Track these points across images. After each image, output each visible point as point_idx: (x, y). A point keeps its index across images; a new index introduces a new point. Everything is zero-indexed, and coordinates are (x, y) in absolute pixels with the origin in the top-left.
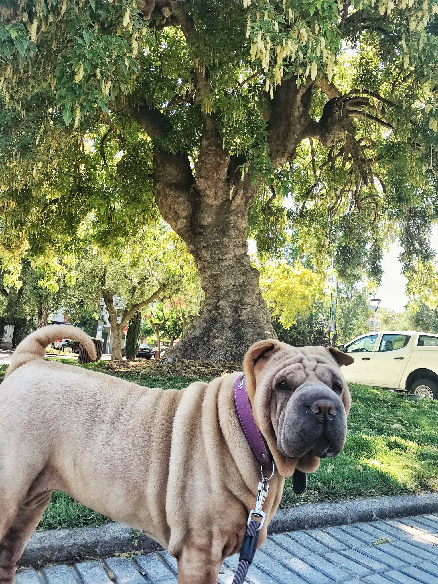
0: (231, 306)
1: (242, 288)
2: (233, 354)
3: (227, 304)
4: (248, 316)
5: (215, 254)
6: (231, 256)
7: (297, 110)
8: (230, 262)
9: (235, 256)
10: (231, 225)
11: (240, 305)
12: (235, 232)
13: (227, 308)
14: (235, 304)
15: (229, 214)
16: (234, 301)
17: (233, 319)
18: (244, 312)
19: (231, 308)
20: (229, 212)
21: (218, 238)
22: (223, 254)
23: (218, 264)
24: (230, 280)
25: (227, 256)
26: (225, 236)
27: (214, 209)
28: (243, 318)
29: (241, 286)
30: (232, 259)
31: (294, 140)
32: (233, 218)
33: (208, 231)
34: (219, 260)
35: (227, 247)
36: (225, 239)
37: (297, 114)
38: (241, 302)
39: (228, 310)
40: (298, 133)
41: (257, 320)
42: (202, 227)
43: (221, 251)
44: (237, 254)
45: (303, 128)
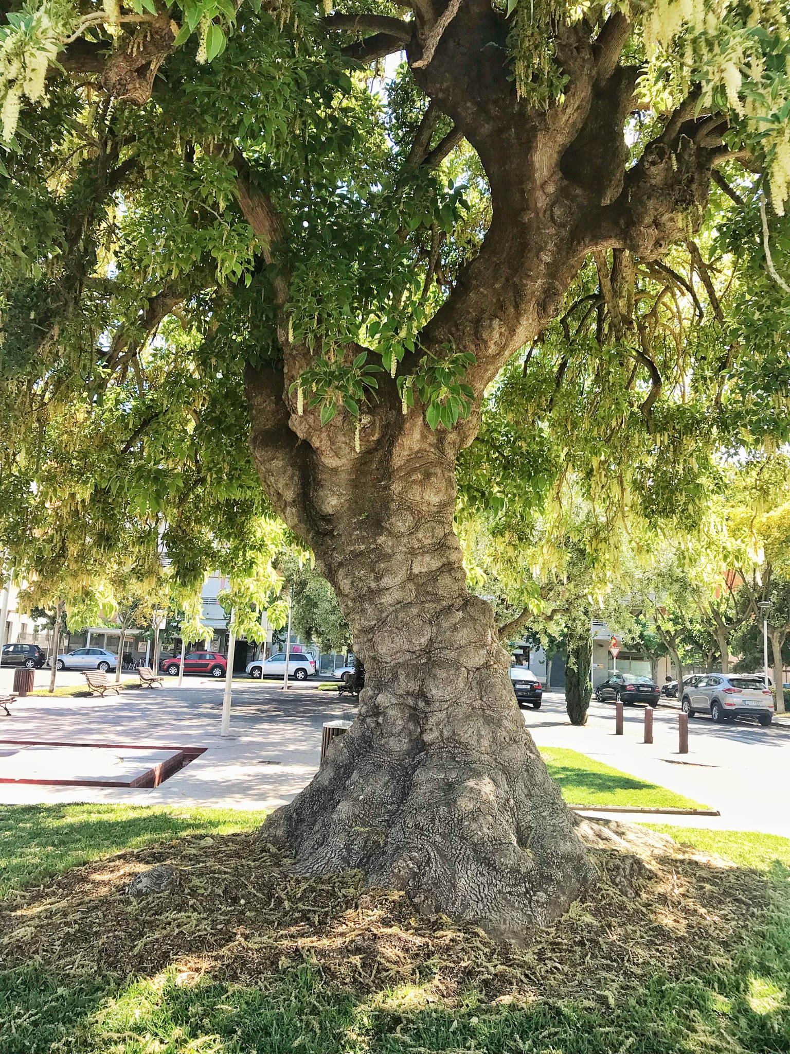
0: (403, 706)
1: (429, 659)
2: (370, 844)
3: (394, 701)
4: (442, 732)
5: (360, 579)
6: (398, 580)
7: (539, 194)
8: (397, 595)
9: (411, 578)
10: (394, 506)
11: (421, 704)
12: (404, 521)
13: (394, 712)
14: (411, 702)
15: (390, 478)
16: (408, 693)
17: (410, 740)
18: (432, 720)
19: (403, 712)
20: (387, 473)
21: (363, 540)
22: (378, 579)
23: (371, 601)
24: (397, 640)
25: (386, 581)
26: (381, 534)
27: (344, 477)
28: (428, 737)
29: (427, 651)
30: (402, 586)
31: (542, 267)
32: (396, 487)
33: (341, 526)
34: (371, 591)
35: (388, 557)
36: (381, 539)
37: (542, 201)
38: (422, 695)
39: (396, 717)
40: (551, 246)
41: (460, 743)
42: (327, 518)
43: (373, 570)
44: (416, 570)
45: (564, 233)
